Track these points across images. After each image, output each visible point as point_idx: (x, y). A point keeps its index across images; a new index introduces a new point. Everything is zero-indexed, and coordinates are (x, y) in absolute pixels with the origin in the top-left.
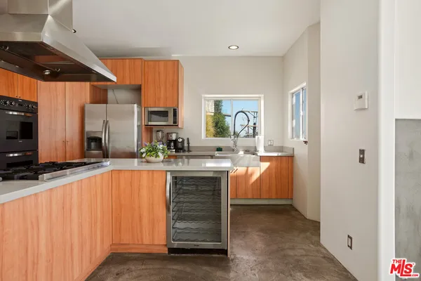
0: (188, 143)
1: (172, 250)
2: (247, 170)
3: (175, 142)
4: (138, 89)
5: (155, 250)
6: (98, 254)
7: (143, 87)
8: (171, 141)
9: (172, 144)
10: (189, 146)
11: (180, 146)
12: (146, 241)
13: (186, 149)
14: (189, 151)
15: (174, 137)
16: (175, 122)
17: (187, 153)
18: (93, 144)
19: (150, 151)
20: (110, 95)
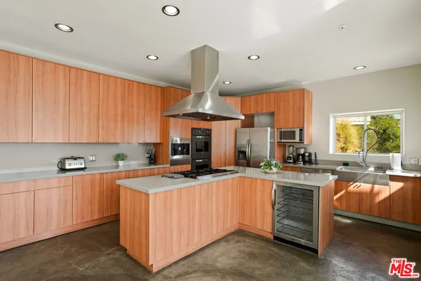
0: (316, 157)
1: (276, 238)
2: (373, 187)
3: (303, 155)
4: (272, 114)
5: (265, 234)
6: (229, 225)
7: (276, 114)
8: (299, 155)
9: (301, 157)
10: (316, 160)
11: (307, 159)
12: (259, 226)
13: (313, 161)
14: (316, 164)
15: (302, 151)
16: (301, 140)
17: (314, 166)
18: (241, 155)
19: (266, 165)
20: (256, 120)
